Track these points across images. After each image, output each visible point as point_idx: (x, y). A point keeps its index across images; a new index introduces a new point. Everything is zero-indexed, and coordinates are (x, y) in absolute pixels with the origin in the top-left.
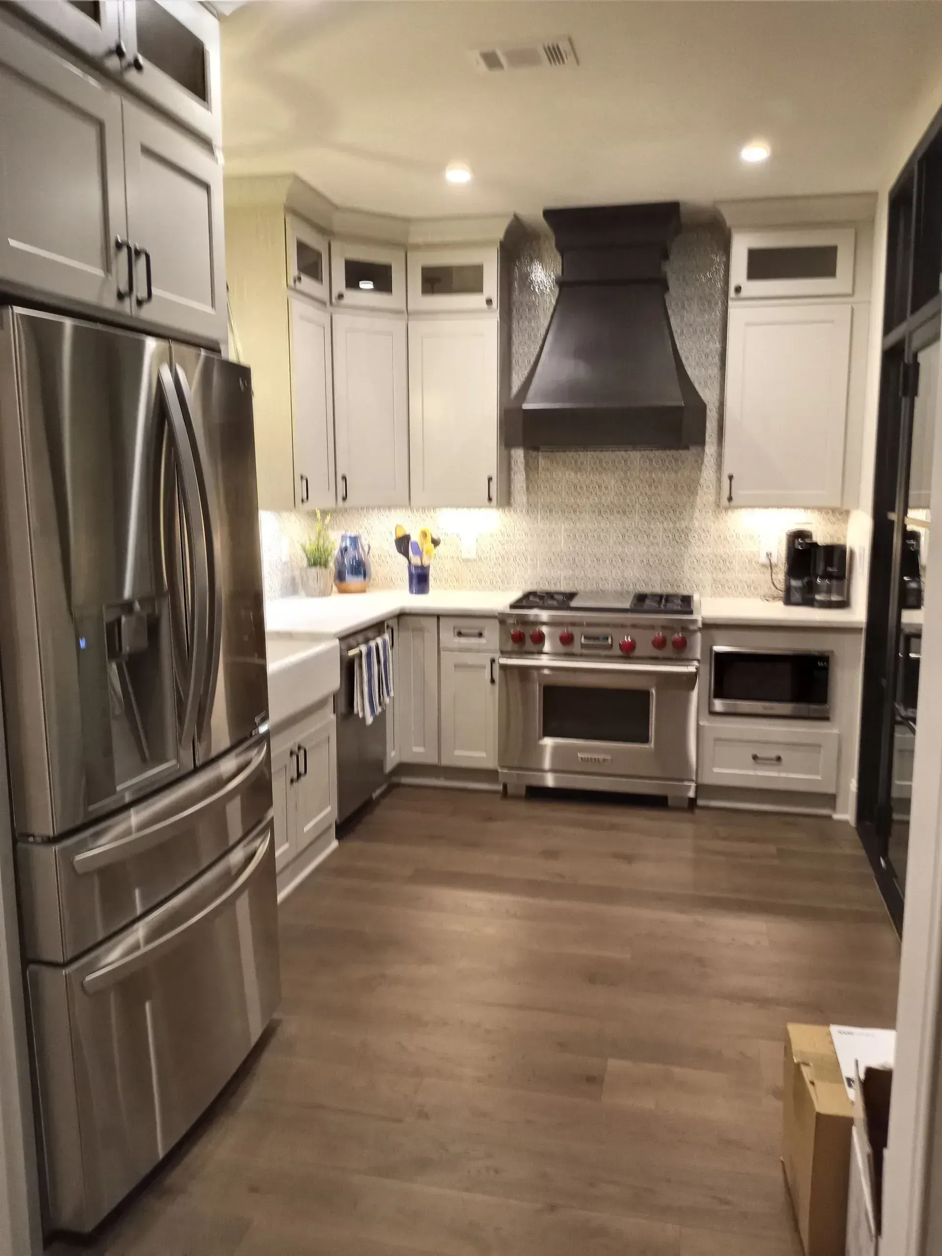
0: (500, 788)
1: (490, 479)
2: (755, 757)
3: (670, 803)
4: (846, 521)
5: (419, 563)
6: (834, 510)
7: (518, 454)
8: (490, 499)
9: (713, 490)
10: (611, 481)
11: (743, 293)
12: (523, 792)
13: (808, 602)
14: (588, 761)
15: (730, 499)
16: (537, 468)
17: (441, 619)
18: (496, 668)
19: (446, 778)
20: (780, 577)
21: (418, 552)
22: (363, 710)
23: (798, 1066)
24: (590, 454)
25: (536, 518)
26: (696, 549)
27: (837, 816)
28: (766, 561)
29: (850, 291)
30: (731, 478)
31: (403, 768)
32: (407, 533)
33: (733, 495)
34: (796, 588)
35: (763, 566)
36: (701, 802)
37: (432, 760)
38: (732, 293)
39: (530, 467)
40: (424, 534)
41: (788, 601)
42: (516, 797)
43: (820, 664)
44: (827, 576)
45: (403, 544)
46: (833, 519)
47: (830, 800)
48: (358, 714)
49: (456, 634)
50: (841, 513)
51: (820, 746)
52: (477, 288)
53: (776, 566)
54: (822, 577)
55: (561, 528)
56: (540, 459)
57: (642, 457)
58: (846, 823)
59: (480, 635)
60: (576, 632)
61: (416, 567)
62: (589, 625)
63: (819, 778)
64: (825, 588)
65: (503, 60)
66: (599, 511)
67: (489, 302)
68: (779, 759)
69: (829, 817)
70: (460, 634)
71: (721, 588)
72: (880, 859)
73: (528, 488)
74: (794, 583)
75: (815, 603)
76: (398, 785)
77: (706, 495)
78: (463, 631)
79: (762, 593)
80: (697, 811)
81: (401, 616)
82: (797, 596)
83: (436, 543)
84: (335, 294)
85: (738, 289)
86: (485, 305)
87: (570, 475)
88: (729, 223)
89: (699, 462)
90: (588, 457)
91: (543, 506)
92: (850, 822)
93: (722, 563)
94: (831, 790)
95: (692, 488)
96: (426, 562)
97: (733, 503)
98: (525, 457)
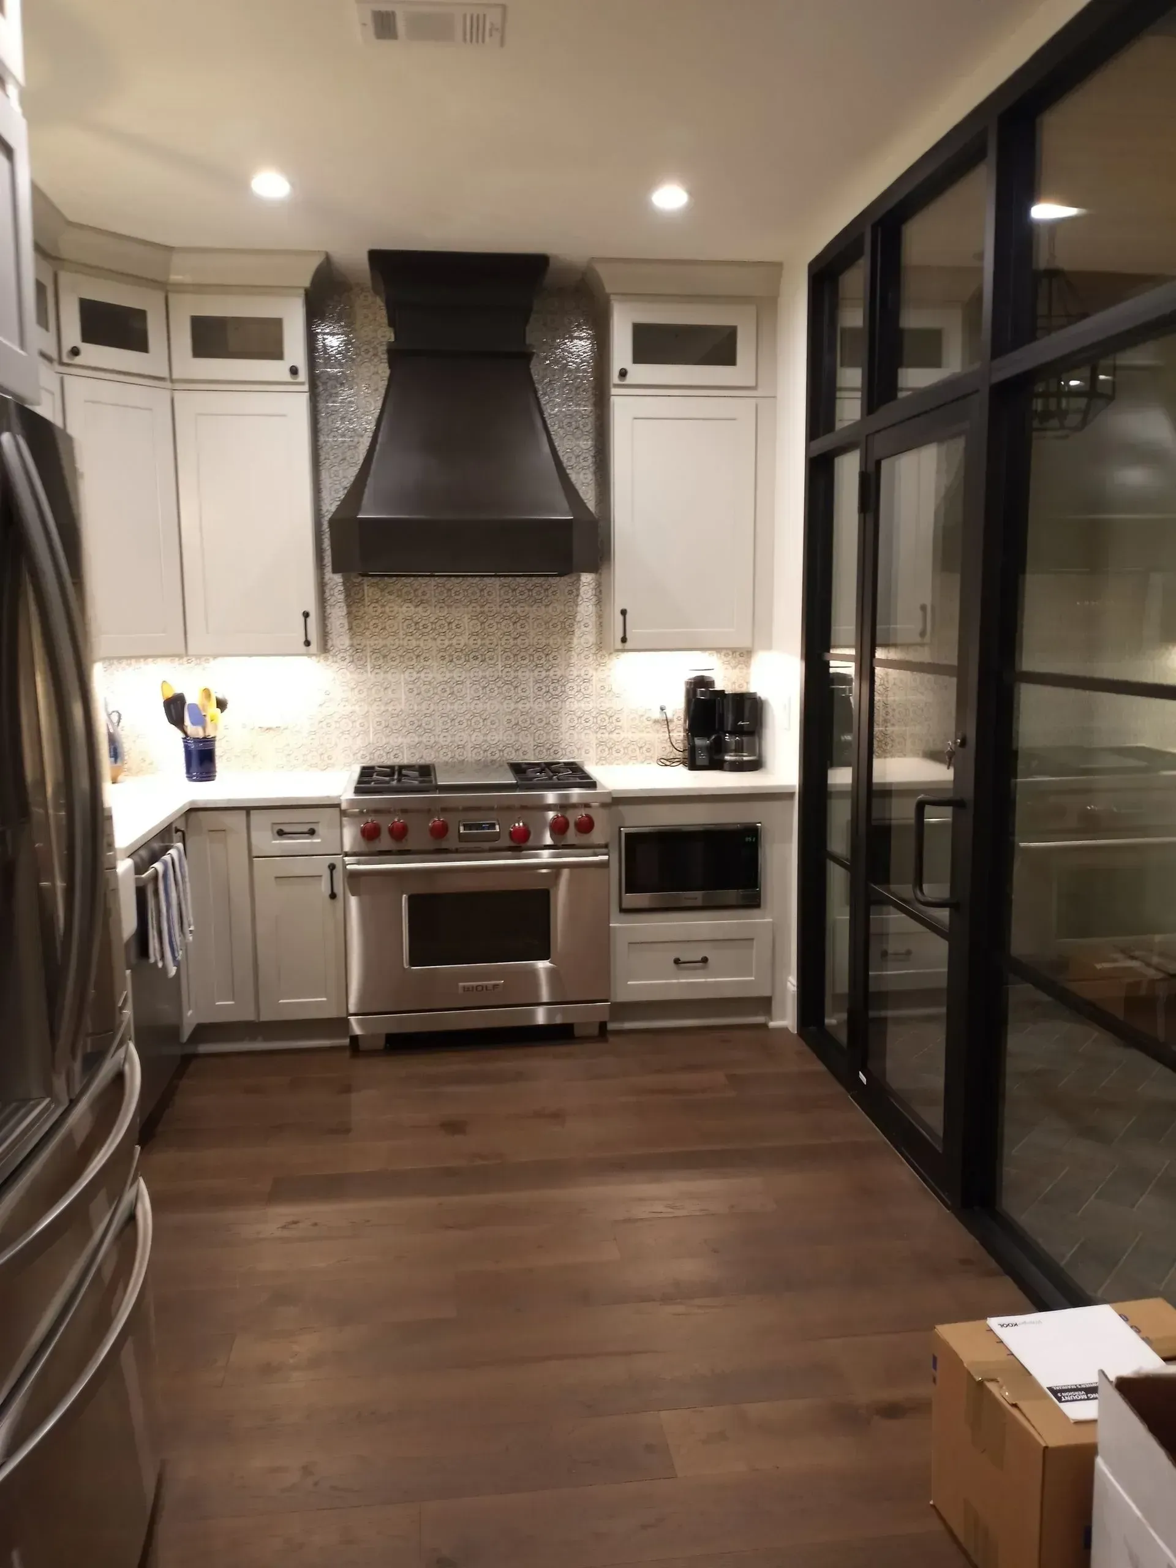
0: (346, 1041)
1: (306, 615)
2: (677, 961)
3: (577, 1032)
4: (747, 664)
5: (201, 735)
6: (734, 651)
7: (336, 580)
8: (307, 643)
9: (592, 628)
10: (464, 617)
11: (629, 380)
12: (381, 1043)
13: (716, 764)
14: (473, 990)
15: (624, 640)
16: (362, 599)
17: (252, 812)
18: (339, 874)
19: (266, 1039)
20: (679, 734)
21: (200, 719)
22: (163, 957)
23: (981, 1384)
24: (433, 582)
25: (364, 666)
26: (576, 705)
27: (772, 1024)
28: (662, 717)
29: (753, 384)
30: (624, 612)
31: (204, 1031)
32: (178, 691)
33: (628, 636)
34: (701, 748)
35: (656, 722)
36: (611, 1026)
37: (247, 1015)
38: (615, 378)
39: (352, 598)
40: (207, 693)
41: (693, 765)
42: (372, 1053)
43: (748, 839)
44: (737, 731)
45: (175, 708)
46: (733, 662)
47: (764, 1004)
48: (156, 963)
49: (275, 832)
50: (741, 655)
51: (752, 939)
52: (275, 352)
53: (672, 721)
54: (731, 733)
55: (400, 678)
56: (366, 588)
57: (502, 586)
58: (784, 1030)
59: (312, 832)
60: (451, 819)
61: (197, 740)
62: (467, 809)
63: (753, 978)
64: (733, 747)
65: (401, 26)
66: (448, 656)
67: (294, 371)
68: (705, 960)
69: (764, 1026)
70: (281, 833)
71: (609, 752)
72: (859, 1073)
73: (350, 629)
74: (699, 742)
75: (726, 765)
76: (196, 1056)
77: (584, 635)
78: (286, 829)
79: (657, 755)
80: (611, 1039)
81: (192, 811)
82: (702, 758)
83: (221, 705)
84: (67, 346)
85: (623, 374)
86: (287, 378)
87: (406, 610)
88: (608, 289)
89: (574, 594)
90: (429, 586)
91: (373, 652)
92: (790, 1029)
93: (607, 722)
94: (767, 994)
95: (566, 626)
96: (210, 733)
97: (628, 645)
98: (344, 584)
